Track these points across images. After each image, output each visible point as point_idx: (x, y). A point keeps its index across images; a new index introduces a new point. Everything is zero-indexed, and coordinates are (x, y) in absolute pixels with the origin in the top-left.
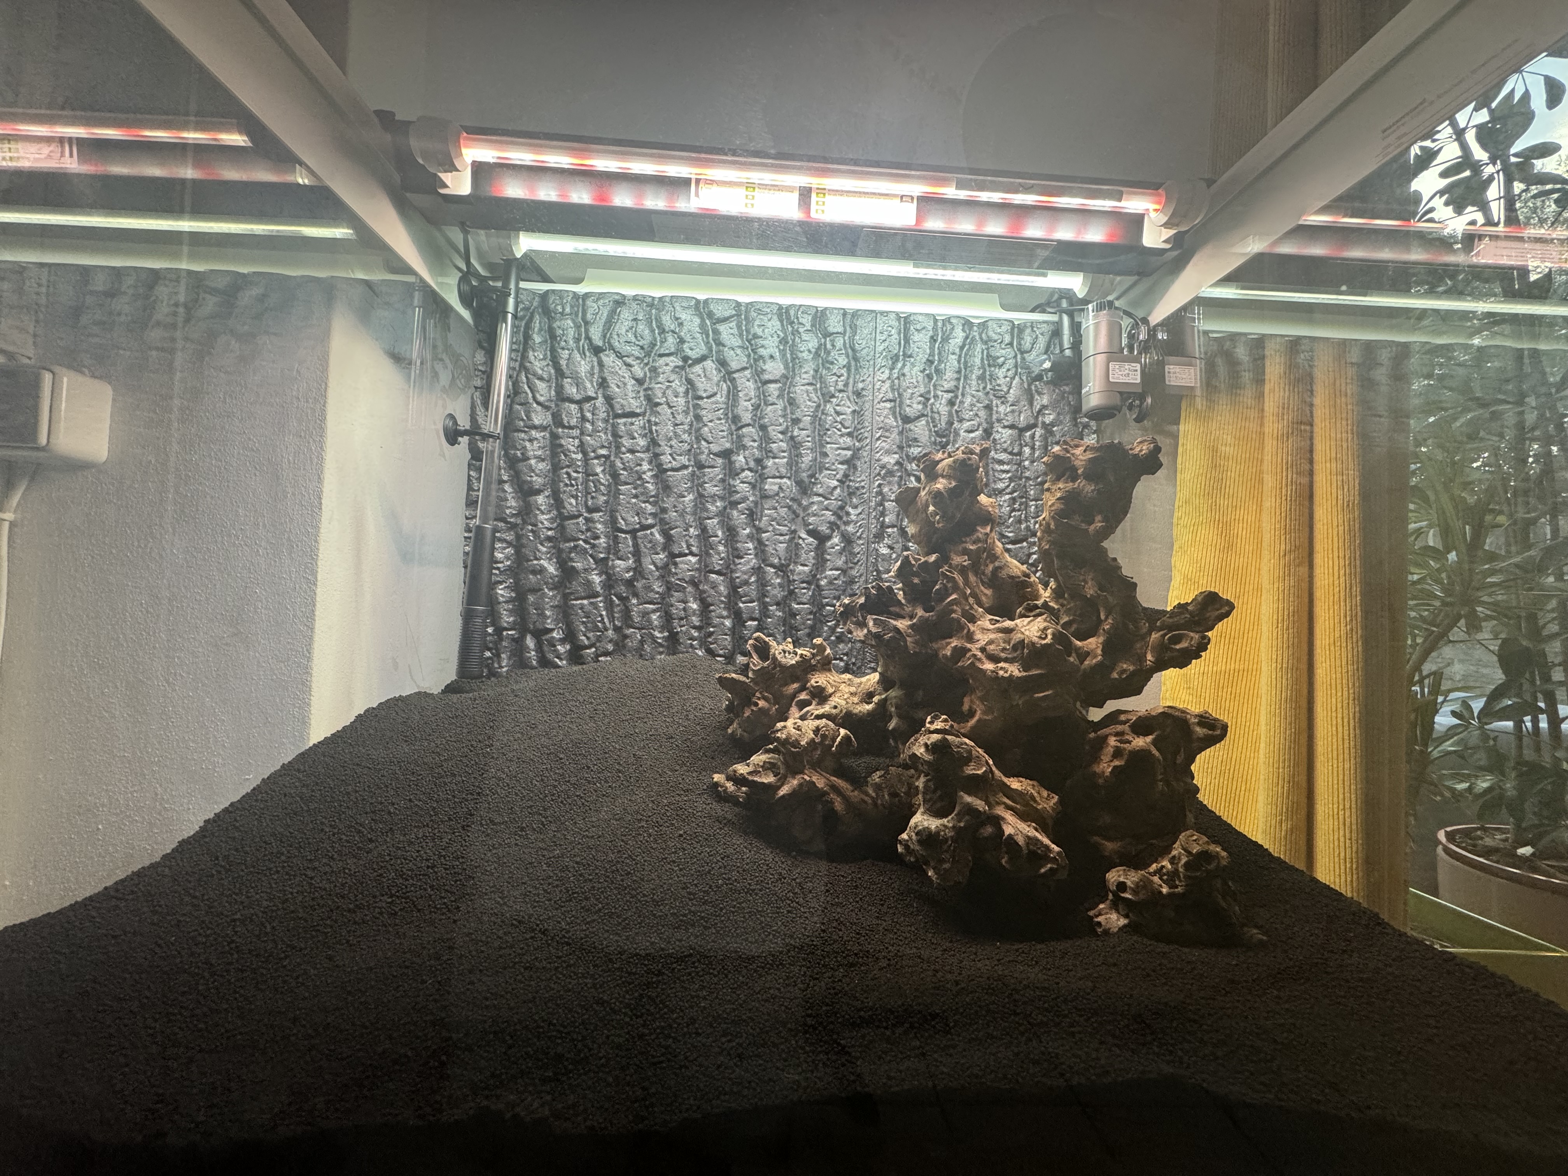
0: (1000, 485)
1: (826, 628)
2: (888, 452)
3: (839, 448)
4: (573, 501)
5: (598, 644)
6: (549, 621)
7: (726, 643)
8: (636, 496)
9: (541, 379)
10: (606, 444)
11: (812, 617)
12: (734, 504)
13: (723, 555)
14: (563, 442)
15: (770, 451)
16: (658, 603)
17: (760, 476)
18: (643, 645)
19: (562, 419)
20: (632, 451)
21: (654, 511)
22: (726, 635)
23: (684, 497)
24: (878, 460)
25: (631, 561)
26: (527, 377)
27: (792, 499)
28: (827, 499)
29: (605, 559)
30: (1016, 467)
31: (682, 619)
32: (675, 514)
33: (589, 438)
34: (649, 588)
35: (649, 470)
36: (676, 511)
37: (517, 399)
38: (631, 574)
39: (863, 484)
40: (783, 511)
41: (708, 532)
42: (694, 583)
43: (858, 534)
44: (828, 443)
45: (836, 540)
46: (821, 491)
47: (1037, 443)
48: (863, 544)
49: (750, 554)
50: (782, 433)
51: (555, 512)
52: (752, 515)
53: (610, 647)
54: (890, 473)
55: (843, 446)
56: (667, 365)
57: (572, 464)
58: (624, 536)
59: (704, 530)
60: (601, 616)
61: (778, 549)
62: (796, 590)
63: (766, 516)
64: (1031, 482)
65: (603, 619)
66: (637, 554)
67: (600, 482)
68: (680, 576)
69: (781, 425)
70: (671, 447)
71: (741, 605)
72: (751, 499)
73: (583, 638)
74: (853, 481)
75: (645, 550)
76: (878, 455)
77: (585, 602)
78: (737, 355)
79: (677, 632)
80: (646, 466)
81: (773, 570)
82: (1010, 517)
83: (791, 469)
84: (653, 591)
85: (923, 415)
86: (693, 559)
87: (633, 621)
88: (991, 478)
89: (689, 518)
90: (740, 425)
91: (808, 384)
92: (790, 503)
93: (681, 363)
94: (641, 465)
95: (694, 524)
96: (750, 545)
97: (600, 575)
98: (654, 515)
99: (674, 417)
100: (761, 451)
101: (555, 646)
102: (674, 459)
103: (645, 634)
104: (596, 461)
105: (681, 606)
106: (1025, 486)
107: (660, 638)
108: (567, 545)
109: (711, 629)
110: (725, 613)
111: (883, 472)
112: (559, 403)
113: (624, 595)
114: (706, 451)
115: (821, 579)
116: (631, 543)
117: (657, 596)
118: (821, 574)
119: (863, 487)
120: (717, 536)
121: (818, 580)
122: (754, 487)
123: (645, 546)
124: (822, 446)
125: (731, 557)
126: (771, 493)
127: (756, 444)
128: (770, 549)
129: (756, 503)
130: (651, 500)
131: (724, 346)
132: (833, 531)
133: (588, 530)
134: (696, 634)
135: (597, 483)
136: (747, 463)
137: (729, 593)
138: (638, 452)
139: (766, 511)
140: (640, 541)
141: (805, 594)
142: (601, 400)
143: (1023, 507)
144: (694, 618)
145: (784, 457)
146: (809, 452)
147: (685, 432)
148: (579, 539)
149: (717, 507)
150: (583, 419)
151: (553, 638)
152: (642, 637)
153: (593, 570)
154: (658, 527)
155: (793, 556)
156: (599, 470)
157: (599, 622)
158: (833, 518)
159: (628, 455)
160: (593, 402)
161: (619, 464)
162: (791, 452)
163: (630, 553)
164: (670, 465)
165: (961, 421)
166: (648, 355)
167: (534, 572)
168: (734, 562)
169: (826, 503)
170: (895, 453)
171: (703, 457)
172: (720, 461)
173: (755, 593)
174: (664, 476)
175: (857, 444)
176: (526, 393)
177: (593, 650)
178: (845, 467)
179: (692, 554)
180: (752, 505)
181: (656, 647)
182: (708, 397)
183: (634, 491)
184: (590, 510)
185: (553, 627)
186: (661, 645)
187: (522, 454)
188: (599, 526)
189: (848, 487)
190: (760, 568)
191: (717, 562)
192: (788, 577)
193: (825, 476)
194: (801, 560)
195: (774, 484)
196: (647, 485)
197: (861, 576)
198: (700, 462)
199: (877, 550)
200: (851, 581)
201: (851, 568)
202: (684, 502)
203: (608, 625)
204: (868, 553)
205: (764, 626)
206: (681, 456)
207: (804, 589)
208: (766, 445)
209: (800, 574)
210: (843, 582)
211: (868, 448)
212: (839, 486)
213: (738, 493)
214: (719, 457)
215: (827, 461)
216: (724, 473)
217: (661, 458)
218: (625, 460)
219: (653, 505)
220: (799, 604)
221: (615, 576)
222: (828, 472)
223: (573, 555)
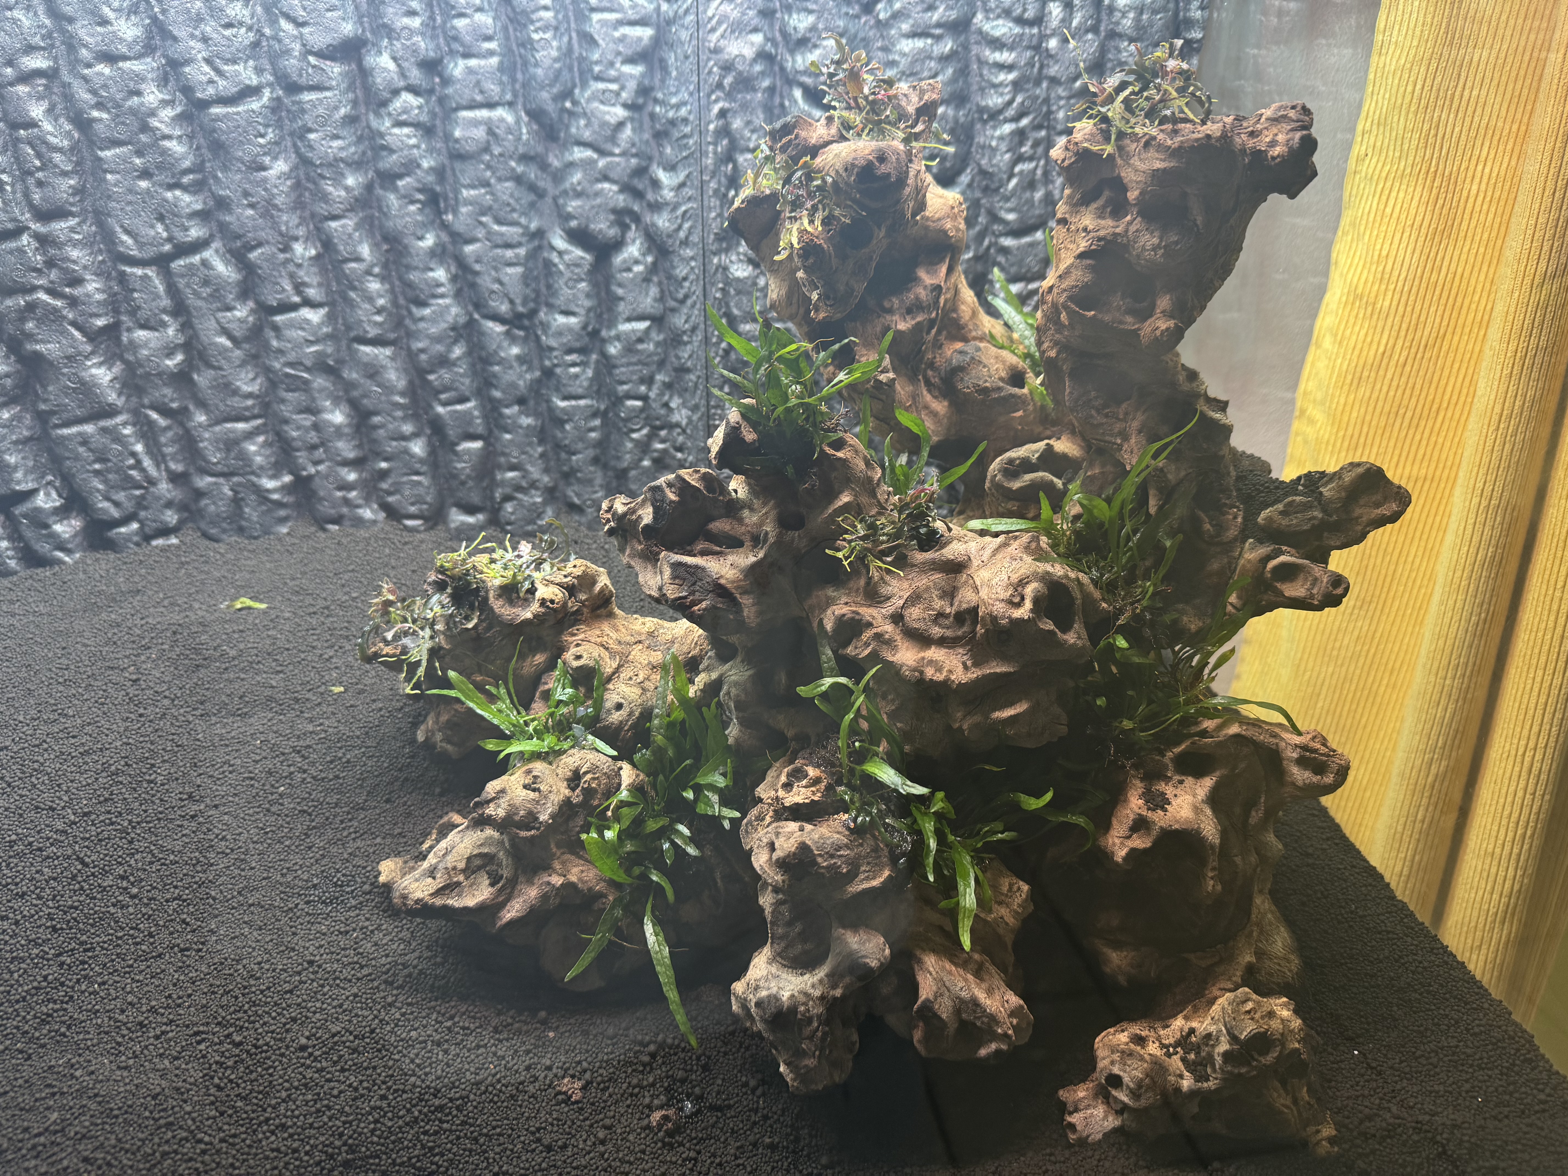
0: (994, 100)
1: (630, 445)
2: (738, 28)
3: (620, 23)
5: (143, 514)
6: (19, 475)
7: (421, 491)
8: (145, 174)
10: (37, 40)
11: (598, 422)
12: (388, 178)
13: (381, 302)
15: (455, 39)
16: (255, 417)
17: (441, 100)
18: (240, 508)
20: (110, 58)
21: (198, 207)
22: (417, 473)
23: (264, 169)
24: (717, 51)
25: (171, 331)
27: (525, 158)
28: (602, 153)
29: (112, 331)
30: (1029, 54)
31: (314, 447)
32: (250, 212)
34: (228, 389)
35: (165, 103)
36: (252, 206)
38: (179, 357)
39: (683, 112)
40: (505, 189)
41: (337, 252)
42: (327, 369)
43: (682, 234)
44: (594, 10)
45: (633, 249)
46: (587, 135)
48: (692, 258)
49: (442, 296)
52: (434, 203)
53: (171, 517)
54: (745, 83)
55: (631, 15)
58: (139, 272)
59: (327, 244)
60: (134, 454)
61: (506, 280)
62: (558, 370)
63: (468, 202)
64: (1061, 91)
65: (139, 462)
66: (181, 310)
67: (45, 142)
68: (292, 357)
70: (205, 39)
71: (440, 410)
72: (425, 164)
73: (105, 505)
74: (662, 103)
75: (200, 303)
76: (714, 37)
77: (88, 428)
79: (310, 478)
80: (152, 96)
81: (499, 328)
82: (1011, 176)
83: (514, 80)
84: (236, 392)
86: (314, 316)
87: (208, 462)
88: (974, 80)
89: (289, 220)
92: (520, 169)
94: (138, 93)
95: (301, 232)
96: (440, 274)
97: (108, 362)
98: (203, 216)
100: (434, 37)
101: (47, 526)
102: (219, 72)
103: (240, 484)
105: (307, 420)
106: (1047, 101)
107: (275, 491)
108: (9, 302)
109: (384, 465)
110: (407, 428)
111: (728, 81)
113: (174, 405)
114: (297, 47)
115: (610, 340)
116: (161, 288)
117: (250, 402)
118: (609, 328)
119: (685, 121)
120: (360, 258)
121: (604, 341)
122: (427, 130)
123: (195, 293)
124: (582, 17)
125: (402, 301)
126: (470, 147)
127: (416, 23)
128: (486, 282)
129: (440, 172)
130: (185, 180)
132: (625, 228)
133: (50, 263)
134: (352, 477)
135: (40, 145)
136: (403, 74)
137: (411, 383)
138: (125, 58)
139: (465, 193)
140: (181, 283)
141: (576, 376)
144: (340, 444)
145: (491, 53)
146: (548, 35)
148: (34, 289)
149: (347, 189)
151: (38, 510)
152: (236, 492)
153: (87, 358)
154: (216, 244)
155: (544, 290)
156: (37, 111)
157: (131, 467)
158: (621, 200)
159: (99, 68)
161: (85, 95)
162: (507, 38)
163: (164, 311)
164: (211, 91)
168: (410, 312)
169: (601, 163)
170: (755, 30)
171: (291, 64)
172: (335, 69)
173: (467, 381)
174: (205, 118)
175: (665, 7)
177: (135, 526)
178: (636, 70)
179: (308, 303)
180: (431, 178)
181: (269, 511)
183: (138, 161)
184: (45, 215)
185: (30, 486)
186: (279, 504)
188: (75, 254)
189: (653, 116)
190: (471, 324)
191: (370, 318)
192: (537, 340)
193: (593, 97)
194: (560, 301)
195: (476, 123)
196: (167, 144)
197: (694, 329)
198: (286, 76)
199: (726, 269)
200: (675, 340)
201: (673, 310)
202: (265, 180)
203: (153, 471)
204: (706, 276)
205: (499, 448)
206: (234, 62)
207: (574, 364)
208: (444, 22)
209: (559, 334)
210: (658, 344)
211: (691, 18)
212: (632, 119)
213: (391, 151)
214: (333, 59)
215: (596, 56)
216: (355, 103)
217: (187, 69)
218: (98, 82)
219: (194, 193)
220: (565, 398)
221: (141, 366)
222: (601, 86)
223: (30, 325)
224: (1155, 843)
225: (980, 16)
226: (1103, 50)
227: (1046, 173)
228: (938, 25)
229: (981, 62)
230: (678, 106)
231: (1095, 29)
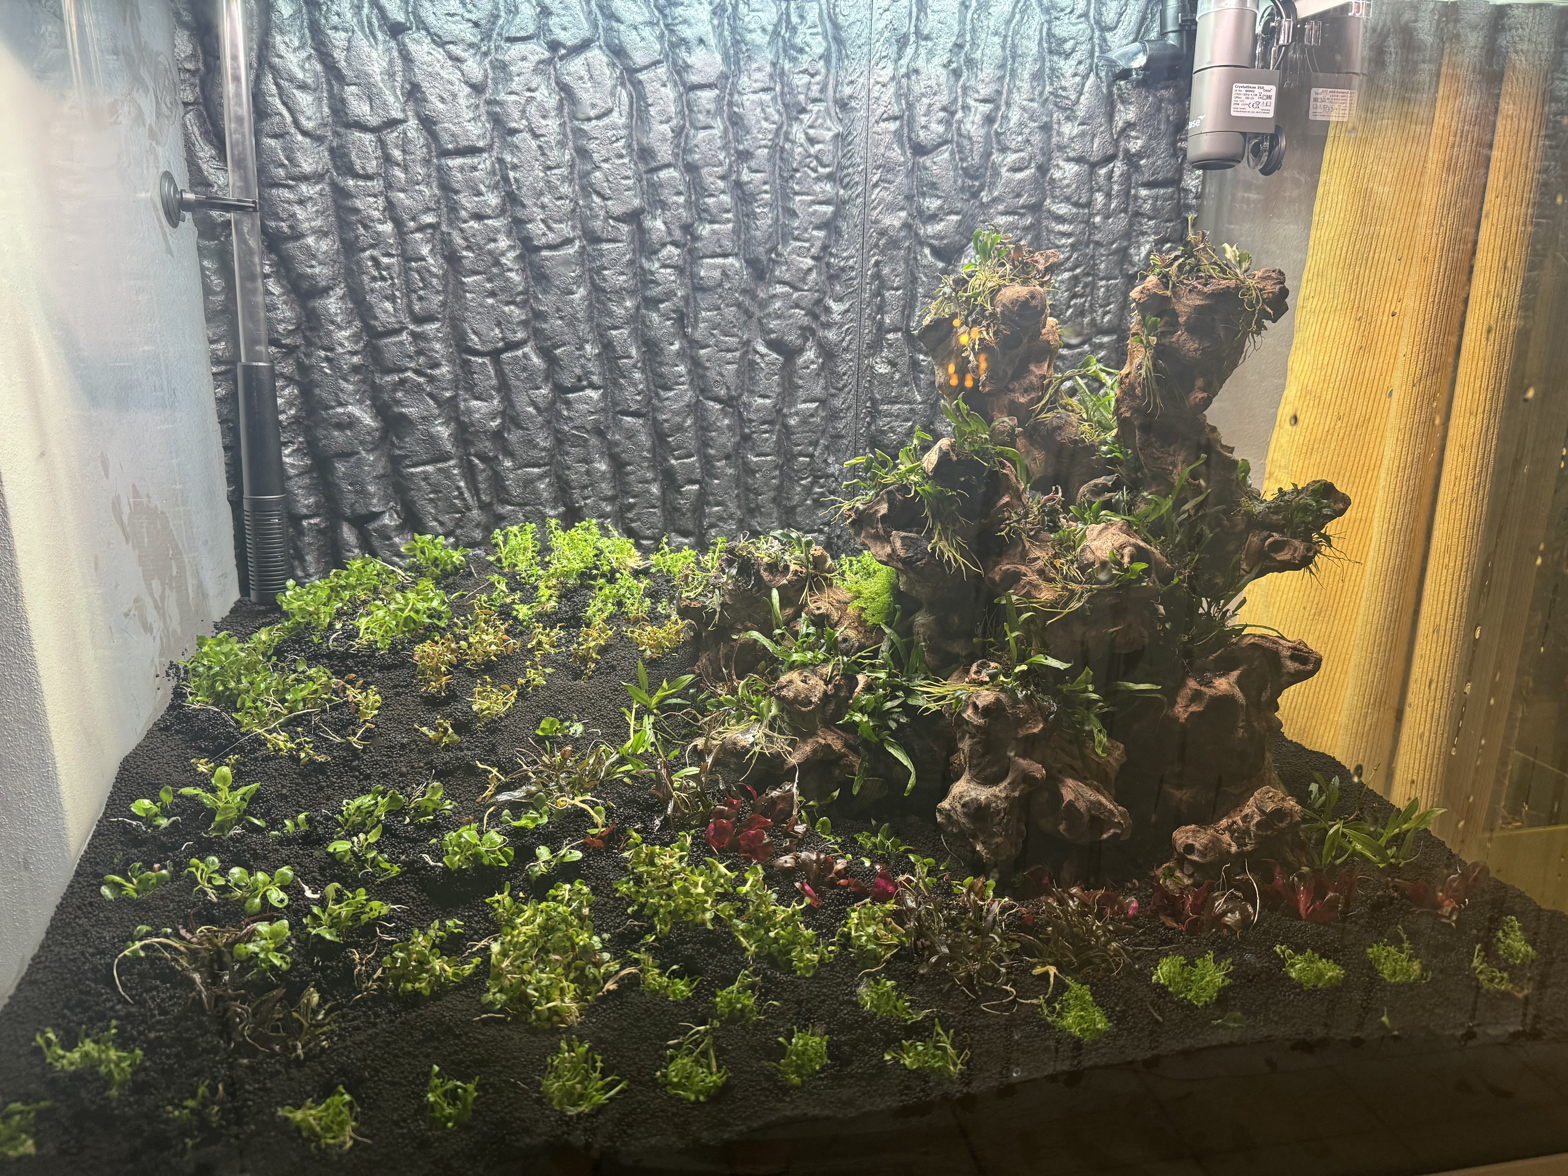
1: (799, 489)
2: (892, 208)
3: (813, 202)
4: (388, 305)
5: (458, 531)
6: (375, 501)
7: (655, 519)
8: (492, 294)
9: (303, 87)
10: (432, 205)
11: (777, 473)
14: (358, 204)
17: (691, 251)
19: (351, 163)
20: (479, 217)
21: (523, 317)
22: (654, 507)
23: (573, 293)
24: (876, 222)
25: (496, 402)
26: (277, 84)
33: (402, 195)
34: (530, 443)
35: (511, 248)
36: (561, 318)
37: (266, 126)
38: (498, 421)
40: (730, 312)
41: (614, 351)
42: (600, 433)
43: (844, 344)
44: (796, 194)
47: (1116, 187)
50: (723, 178)
51: (357, 323)
52: (681, 319)
54: (894, 244)
55: (821, 197)
56: (524, 59)
57: (378, 241)
60: (458, 488)
64: (1102, 251)
65: (461, 494)
66: (504, 388)
67: (429, 271)
69: (721, 164)
71: (673, 462)
75: (518, 383)
77: (429, 468)
78: (643, 39)
79: (581, 508)
80: (503, 243)
82: (1069, 307)
85: (945, 142)
86: (595, 395)
89: (583, 328)
90: (653, 164)
91: (764, 90)
93: (547, 55)
94: (495, 240)
95: (590, 337)
97: (446, 423)
98: (524, 323)
99: (543, 154)
100: (690, 209)
101: (389, 538)
102: (550, 228)
103: (530, 512)
104: (418, 236)
106: (1093, 257)
108: (388, 378)
110: (649, 475)
112: (342, 130)
114: (602, 213)
115: (791, 415)
116: (492, 372)
118: (790, 407)
120: (629, 357)
122: (680, 270)
124: (786, 198)
127: (681, 199)
129: (686, 299)
131: (618, 20)
133: (420, 353)
135: (425, 272)
136: (669, 232)
140: (507, 369)
142: (413, 123)
143: (1088, 290)
145: (728, 221)
147: (564, 179)
148: (407, 369)
149: (626, 308)
150: (387, 159)
151: (385, 526)
156: (425, 250)
157: (456, 498)
159: (472, 223)
160: (401, 128)
161: (459, 241)
163: (493, 388)
164: (544, 240)
165: (1004, 150)
166: (487, 36)
167: (340, 426)
169: (795, 295)
170: (902, 209)
171: (598, 224)
172: (625, 228)
174: (535, 258)
175: (842, 192)
176: (281, 114)
178: (821, 234)
182: (598, 118)
183: (488, 285)
184: (419, 320)
185: (381, 509)
187: (290, 227)
188: (438, 346)
191: (632, 397)
192: (740, 414)
194: (760, 388)
195: (715, 267)
196: (509, 274)
197: (849, 408)
198: (593, 232)
199: (872, 367)
200: (834, 416)
201: (833, 395)
202: (572, 301)
203: (470, 501)
204: (859, 373)
205: (709, 490)
206: (561, 222)
207: (766, 432)
208: (697, 200)
209: (758, 410)
210: (822, 418)
211: (859, 200)
212: (815, 266)
213: (658, 284)
214: (624, 222)
215: (796, 225)
216: (634, 251)
217: (529, 226)
218: (470, 232)
219: (522, 308)
220: (758, 455)
221: (473, 425)
222: (798, 244)
223: (399, 394)
224: (1206, 708)
225: (1048, 201)
226: (1131, 224)
227: (1091, 306)
228: (1023, 207)
229: (1050, 231)
230: (847, 259)
231: (1125, 210)
